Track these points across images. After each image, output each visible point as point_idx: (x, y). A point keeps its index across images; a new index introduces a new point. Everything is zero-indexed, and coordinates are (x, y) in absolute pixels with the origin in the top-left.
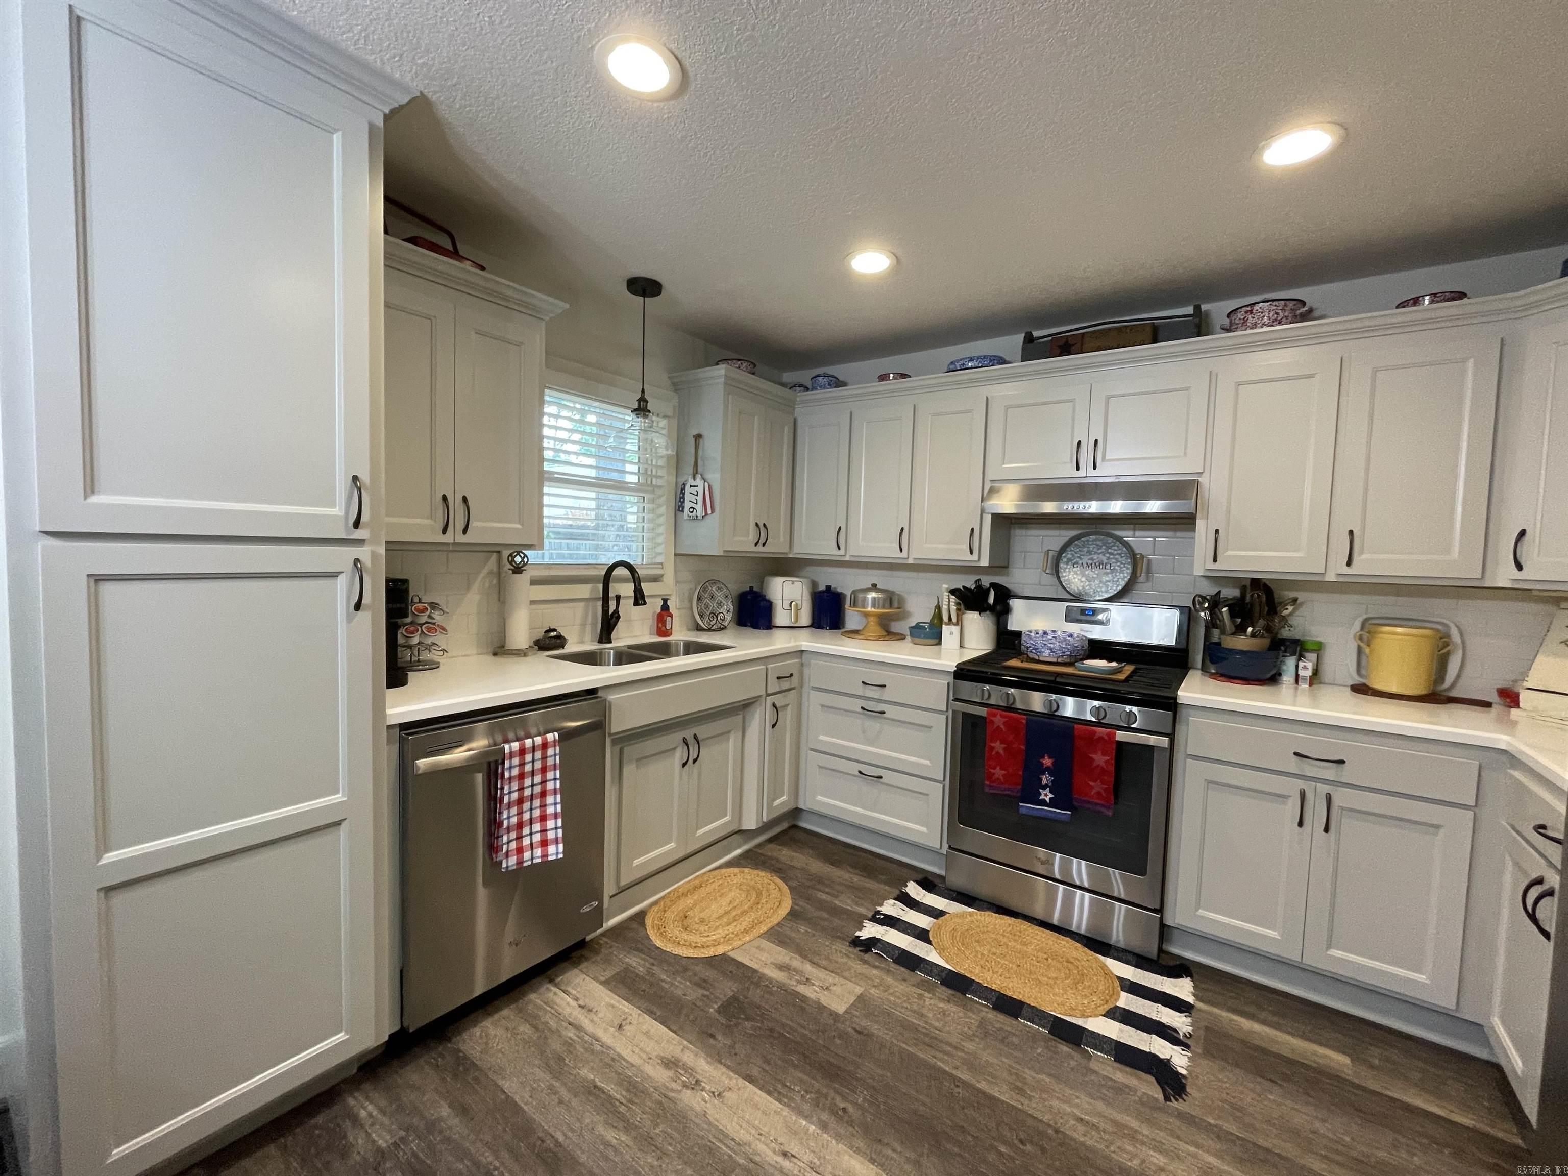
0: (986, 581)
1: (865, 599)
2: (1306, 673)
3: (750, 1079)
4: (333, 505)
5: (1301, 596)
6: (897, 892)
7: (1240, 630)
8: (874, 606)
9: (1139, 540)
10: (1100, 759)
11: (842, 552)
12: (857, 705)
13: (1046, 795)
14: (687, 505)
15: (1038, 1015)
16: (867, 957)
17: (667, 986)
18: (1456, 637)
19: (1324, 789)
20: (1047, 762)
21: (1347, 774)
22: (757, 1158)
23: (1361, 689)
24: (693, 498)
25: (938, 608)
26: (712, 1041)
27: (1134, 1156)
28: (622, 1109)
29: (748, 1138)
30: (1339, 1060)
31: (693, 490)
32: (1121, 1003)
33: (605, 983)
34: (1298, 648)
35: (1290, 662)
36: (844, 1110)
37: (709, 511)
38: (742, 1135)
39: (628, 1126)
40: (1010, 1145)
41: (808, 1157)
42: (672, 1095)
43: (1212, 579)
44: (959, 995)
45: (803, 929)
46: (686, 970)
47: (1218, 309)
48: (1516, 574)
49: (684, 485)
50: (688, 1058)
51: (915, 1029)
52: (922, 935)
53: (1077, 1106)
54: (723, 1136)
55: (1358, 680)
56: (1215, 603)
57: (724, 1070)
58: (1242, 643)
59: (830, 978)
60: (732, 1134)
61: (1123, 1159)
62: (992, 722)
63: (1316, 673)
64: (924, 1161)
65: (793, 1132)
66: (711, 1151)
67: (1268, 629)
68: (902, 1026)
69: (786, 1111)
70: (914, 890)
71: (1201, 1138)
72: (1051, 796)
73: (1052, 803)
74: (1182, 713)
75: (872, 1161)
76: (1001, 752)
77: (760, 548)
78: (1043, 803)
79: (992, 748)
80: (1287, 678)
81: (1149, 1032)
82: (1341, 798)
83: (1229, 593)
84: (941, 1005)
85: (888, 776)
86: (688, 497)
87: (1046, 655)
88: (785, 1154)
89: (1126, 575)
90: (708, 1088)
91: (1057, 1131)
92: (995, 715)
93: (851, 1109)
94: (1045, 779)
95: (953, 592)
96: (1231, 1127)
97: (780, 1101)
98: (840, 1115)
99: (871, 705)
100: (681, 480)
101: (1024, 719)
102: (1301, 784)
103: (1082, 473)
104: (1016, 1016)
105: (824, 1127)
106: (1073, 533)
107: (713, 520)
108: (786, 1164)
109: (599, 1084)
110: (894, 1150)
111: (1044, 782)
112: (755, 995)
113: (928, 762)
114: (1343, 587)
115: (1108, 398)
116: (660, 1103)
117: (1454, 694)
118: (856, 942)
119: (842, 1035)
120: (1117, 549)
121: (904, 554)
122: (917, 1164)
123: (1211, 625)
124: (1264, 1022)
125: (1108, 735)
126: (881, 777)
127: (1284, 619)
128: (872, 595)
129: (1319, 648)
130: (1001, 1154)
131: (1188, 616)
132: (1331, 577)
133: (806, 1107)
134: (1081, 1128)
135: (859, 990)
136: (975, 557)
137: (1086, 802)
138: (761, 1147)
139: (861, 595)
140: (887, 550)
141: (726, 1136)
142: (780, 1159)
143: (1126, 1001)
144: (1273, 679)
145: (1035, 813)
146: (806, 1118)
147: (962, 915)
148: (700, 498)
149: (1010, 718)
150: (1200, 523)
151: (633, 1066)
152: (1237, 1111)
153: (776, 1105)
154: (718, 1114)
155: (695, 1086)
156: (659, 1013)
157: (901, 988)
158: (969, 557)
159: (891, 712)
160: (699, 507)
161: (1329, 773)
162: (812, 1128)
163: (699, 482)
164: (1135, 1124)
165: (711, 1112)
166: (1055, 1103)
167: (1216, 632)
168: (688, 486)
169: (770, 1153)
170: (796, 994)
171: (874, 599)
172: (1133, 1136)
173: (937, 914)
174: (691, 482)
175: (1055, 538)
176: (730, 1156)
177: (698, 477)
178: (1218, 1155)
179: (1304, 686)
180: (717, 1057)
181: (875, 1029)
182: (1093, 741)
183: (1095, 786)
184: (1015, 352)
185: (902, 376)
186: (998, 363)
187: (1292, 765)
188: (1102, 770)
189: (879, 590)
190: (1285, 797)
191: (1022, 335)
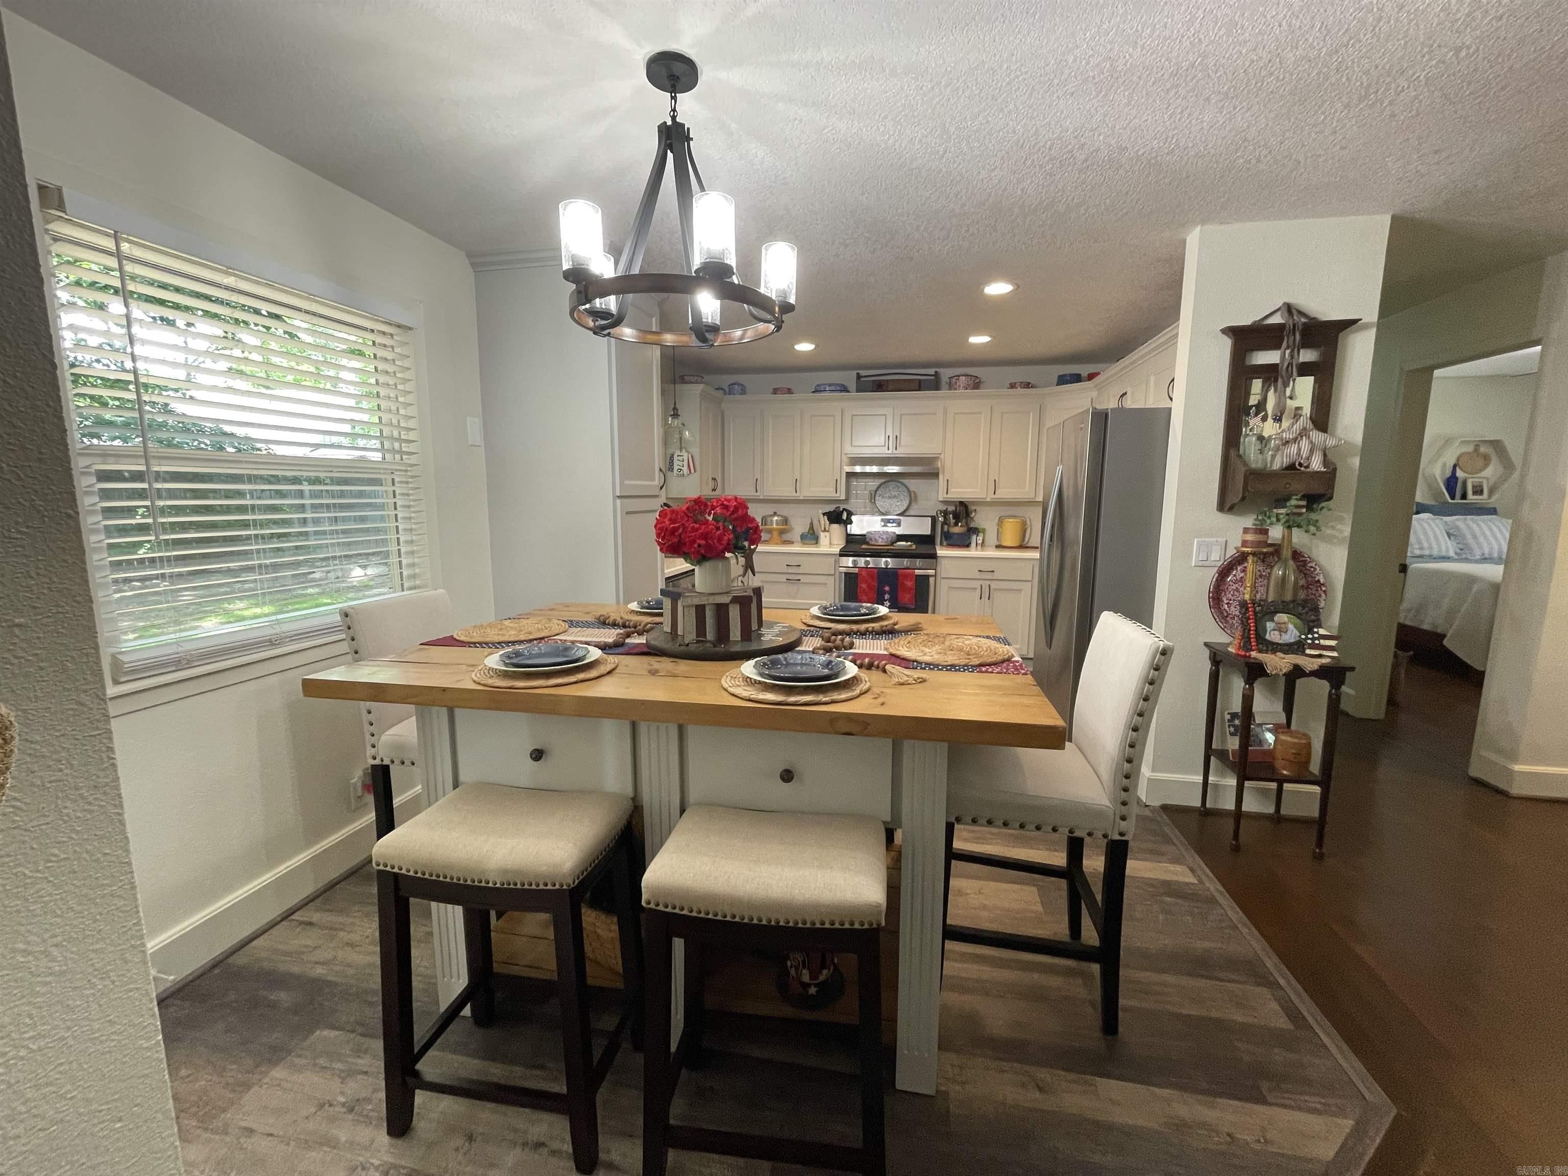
0: (842, 507)
1: (772, 521)
2: (980, 542)
4: (653, 480)
5: (978, 508)
7: (956, 524)
8: (777, 524)
9: (913, 484)
10: (909, 584)
11: (758, 494)
12: (783, 578)
13: (887, 604)
14: (676, 468)
18: (1028, 522)
19: (988, 583)
20: (887, 588)
21: (996, 575)
23: (999, 547)
24: (681, 463)
25: (812, 524)
31: (680, 458)
34: (976, 531)
35: (974, 537)
37: (692, 471)
43: (945, 502)
47: (946, 374)
49: (673, 455)
55: (998, 543)
56: (945, 513)
58: (957, 530)
62: (860, 574)
63: (983, 541)
67: (967, 524)
74: (939, 559)
76: (867, 589)
77: (714, 493)
79: (859, 586)
80: (973, 544)
82: (994, 585)
83: (951, 508)
86: (676, 463)
87: (880, 542)
89: (905, 504)
92: (861, 571)
94: (887, 597)
95: (824, 514)
99: (791, 577)
100: (670, 451)
101: (876, 571)
102: (980, 582)
103: (890, 452)
106: (883, 481)
107: (695, 477)
114: (993, 504)
115: (901, 415)
117: (1029, 545)
120: (902, 488)
121: (798, 494)
123: (945, 523)
125: (913, 573)
127: (972, 518)
128: (776, 518)
129: (984, 531)
131: (934, 520)
132: (988, 500)
136: (838, 495)
137: (903, 604)
139: (769, 519)
140: (787, 492)
144: (968, 546)
148: (686, 463)
149: (870, 572)
150: (941, 476)
158: (835, 495)
159: (803, 579)
160: (685, 469)
161: (989, 576)
163: (685, 455)
167: (946, 527)
168: (675, 457)
171: (778, 521)
174: (678, 453)
175: (873, 484)
177: (684, 451)
179: (979, 547)
182: (906, 576)
183: (908, 596)
184: (852, 385)
185: (789, 391)
186: (844, 389)
187: (978, 575)
188: (910, 589)
189: (778, 516)
190: (976, 589)
191: (855, 373)
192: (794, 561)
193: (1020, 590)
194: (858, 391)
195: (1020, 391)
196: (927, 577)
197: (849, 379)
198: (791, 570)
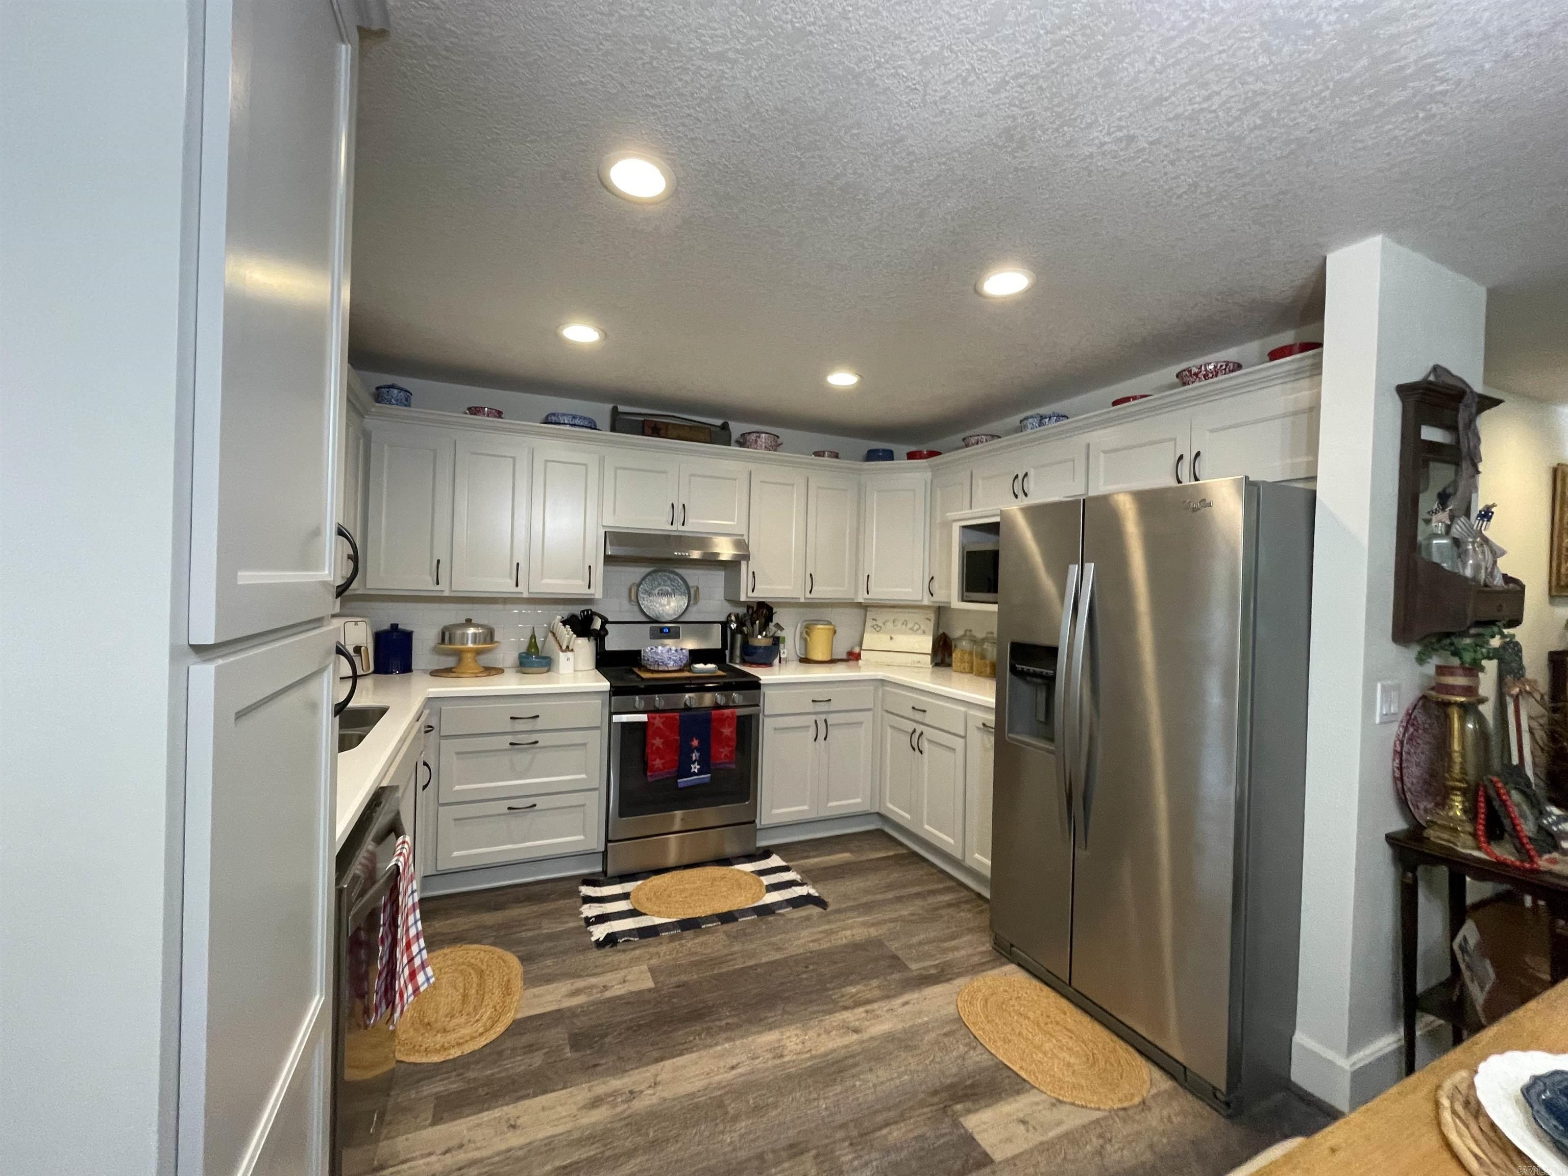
0: (594, 610)
1: (464, 635)
3: (662, 1059)
6: (580, 900)
8: (474, 642)
9: (692, 575)
10: (727, 731)
11: (440, 587)
12: (504, 742)
13: (695, 768)
15: (744, 912)
16: (619, 947)
17: (503, 1075)
19: (823, 717)
20: (694, 742)
21: (833, 705)
22: (724, 1084)
23: (805, 660)
25: (533, 637)
26: (599, 1069)
27: (842, 938)
28: (608, 1154)
29: (706, 1082)
30: (845, 856)
32: (766, 883)
33: (434, 1123)
34: (779, 642)
36: (727, 1024)
38: (699, 1084)
39: (631, 1154)
40: (805, 972)
41: (744, 1057)
42: (627, 1113)
43: (736, 603)
44: (698, 930)
45: (549, 962)
46: (500, 1053)
48: (866, 596)
50: (601, 1088)
51: (701, 962)
52: (633, 913)
53: (803, 937)
54: (692, 1095)
55: (801, 656)
56: (737, 618)
57: (637, 1071)
59: (619, 975)
60: (695, 1089)
61: (839, 942)
62: (654, 724)
64: (787, 1009)
65: (721, 1056)
66: (697, 1107)
68: (695, 965)
69: (703, 1053)
70: (586, 890)
71: (849, 914)
72: (698, 767)
73: (700, 772)
74: (763, 689)
75: (770, 1029)
76: (661, 746)
78: (694, 774)
79: (653, 744)
81: (790, 887)
82: (832, 719)
84: (697, 941)
85: (541, 803)
88: (733, 1068)
90: (643, 1087)
91: (811, 952)
92: (655, 718)
93: (730, 1021)
94: (694, 756)
95: (565, 623)
96: (851, 903)
97: (693, 1052)
98: (728, 1027)
99: (522, 739)
101: (677, 716)
102: (814, 717)
103: (674, 528)
104: (736, 920)
105: (729, 1039)
106: (649, 570)
108: (740, 1070)
109: (564, 1163)
110: (772, 1017)
111: (694, 758)
112: (581, 1023)
113: (583, 776)
115: (689, 476)
116: (627, 1125)
118: (600, 944)
119: (671, 996)
120: (678, 581)
121: (519, 589)
122: (785, 1012)
124: (814, 857)
125: (732, 713)
126: (535, 805)
128: (471, 631)
129: (783, 641)
130: (807, 979)
132: (802, 600)
133: (709, 1041)
134: (816, 944)
135: (644, 967)
136: (592, 591)
137: (720, 764)
138: (718, 1078)
139: (459, 632)
141: (694, 1093)
142: (734, 1072)
143: (766, 880)
145: (690, 784)
146: (717, 1044)
147: (639, 888)
149: (667, 717)
150: (744, 567)
151: (570, 1131)
152: (845, 896)
153: (694, 1056)
154: (668, 1092)
155: (633, 1094)
156: (531, 1091)
157: (664, 949)
158: (587, 591)
159: (543, 739)
161: (825, 707)
162: (727, 1046)
164: (827, 927)
165: (665, 1094)
166: (796, 943)
169: (726, 1075)
170: (609, 1000)
171: (475, 635)
172: (832, 932)
173: (626, 896)
176: (710, 1098)
178: (859, 915)
179: (783, 663)
180: (619, 1070)
181: (684, 978)
182: (722, 720)
183: (725, 751)
184: (604, 420)
185: (499, 414)
186: (592, 426)
187: (811, 707)
188: (729, 739)
189: (477, 626)
190: (808, 727)
191: (609, 407)
192: (525, 708)
193: (861, 723)
194: (613, 429)
195: (826, 460)
196: (749, 717)
197: (602, 411)
198: (520, 726)
